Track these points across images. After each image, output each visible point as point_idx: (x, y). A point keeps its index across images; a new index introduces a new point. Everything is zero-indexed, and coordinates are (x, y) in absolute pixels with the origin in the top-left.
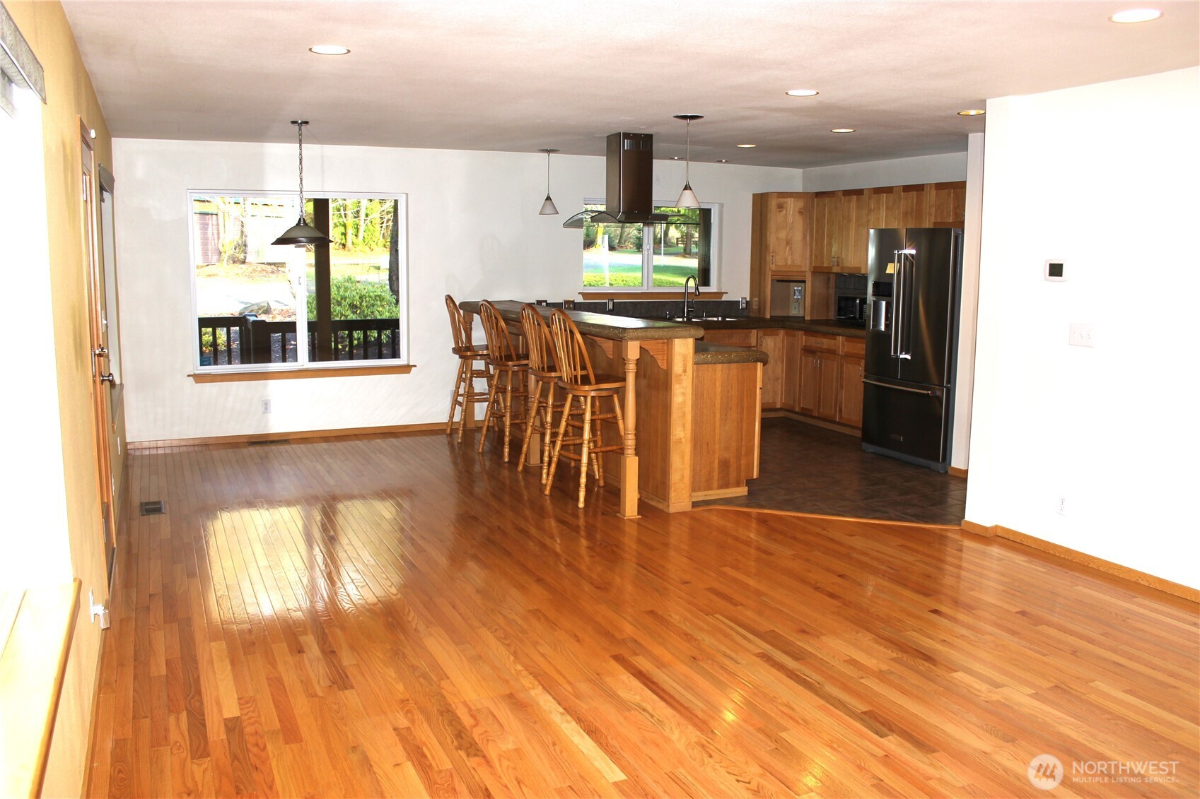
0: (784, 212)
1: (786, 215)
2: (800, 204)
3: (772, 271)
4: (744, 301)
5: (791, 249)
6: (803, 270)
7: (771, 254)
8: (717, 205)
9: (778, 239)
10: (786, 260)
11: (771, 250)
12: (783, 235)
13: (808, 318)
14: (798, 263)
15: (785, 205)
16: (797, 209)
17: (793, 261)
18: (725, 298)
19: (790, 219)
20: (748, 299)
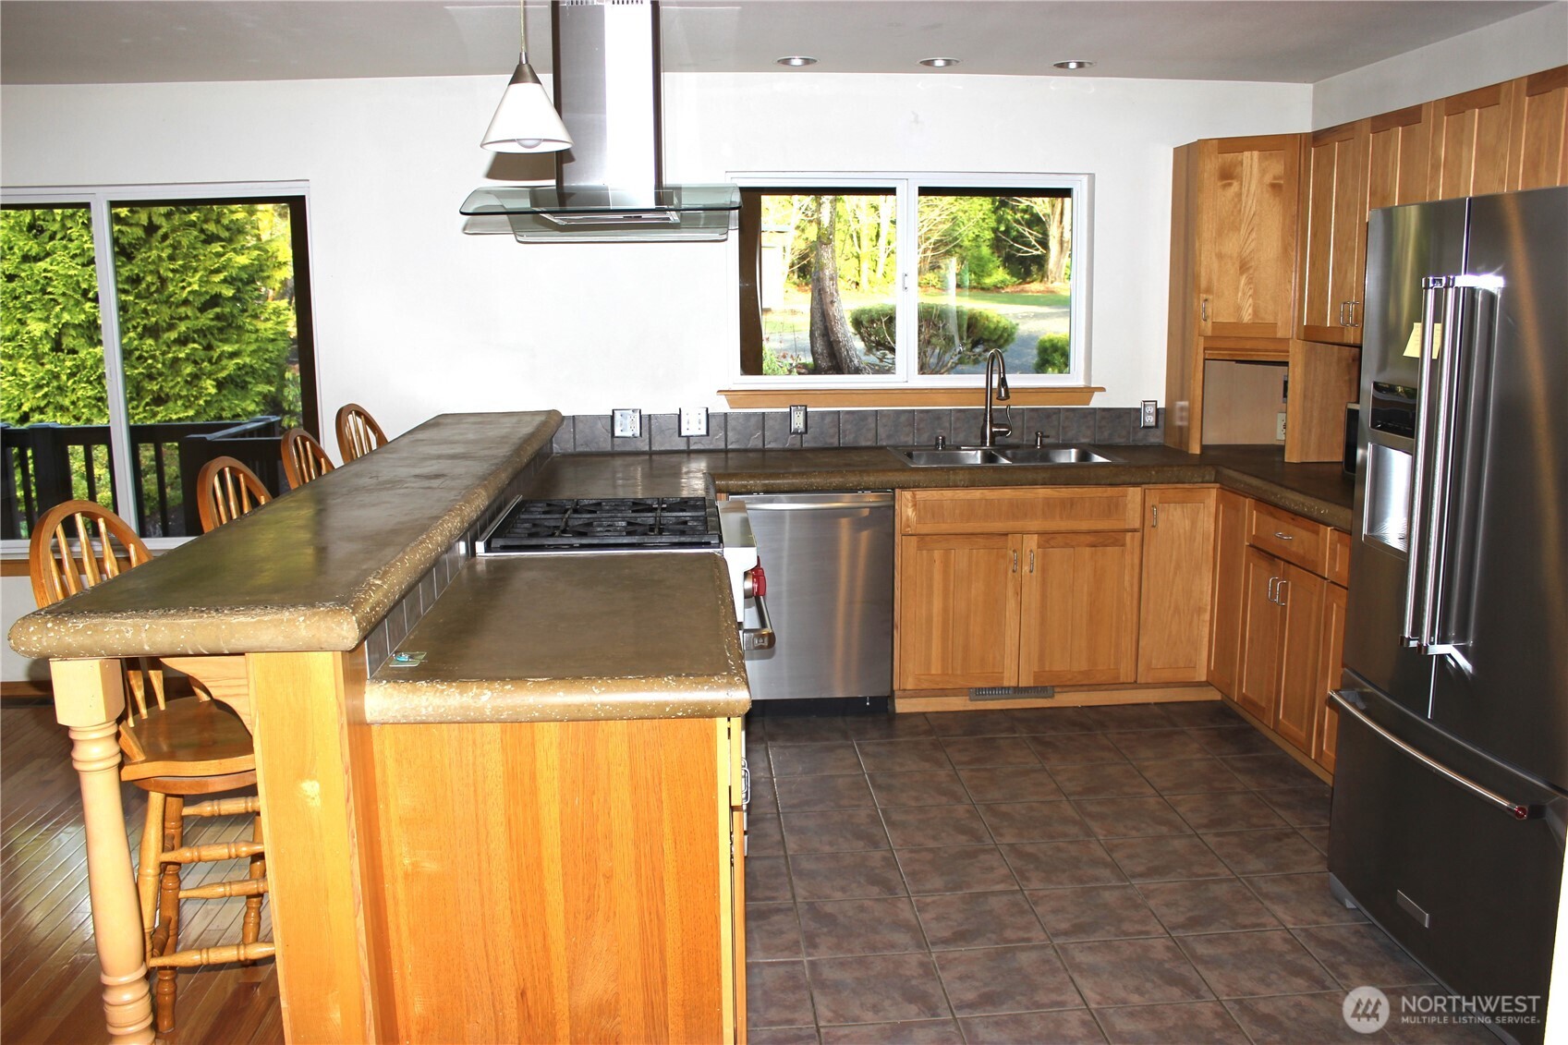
0: (1235, 186)
1: (1239, 195)
2: (1277, 168)
3: (1206, 338)
4: (1151, 409)
5: (1250, 281)
6: (1279, 335)
7: (1204, 296)
8: (1085, 179)
9: (1220, 256)
10: (1239, 309)
11: (1203, 284)
12: (1231, 246)
13: (1291, 457)
14: (1269, 319)
15: (1238, 169)
16: (1268, 179)
17: (1256, 313)
18: (1097, 402)
19: (1250, 205)
20: (1161, 404)
